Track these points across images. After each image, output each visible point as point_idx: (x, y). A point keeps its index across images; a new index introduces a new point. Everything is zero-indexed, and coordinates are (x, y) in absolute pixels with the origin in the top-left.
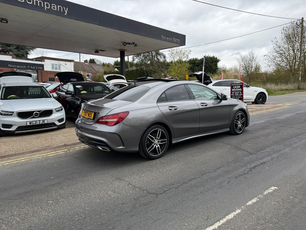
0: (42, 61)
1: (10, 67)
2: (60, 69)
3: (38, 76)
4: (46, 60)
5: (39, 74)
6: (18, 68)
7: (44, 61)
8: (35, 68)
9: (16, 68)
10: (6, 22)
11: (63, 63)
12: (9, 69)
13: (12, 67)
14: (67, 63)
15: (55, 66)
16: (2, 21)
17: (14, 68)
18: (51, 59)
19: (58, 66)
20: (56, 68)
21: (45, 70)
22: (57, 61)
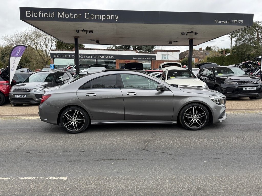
0: (155, 53)
1: (134, 59)
2: (168, 58)
3: (151, 65)
4: (158, 52)
5: (152, 63)
6: (139, 60)
7: (156, 53)
8: (150, 59)
9: (138, 59)
10: (92, 32)
11: (170, 53)
12: (134, 60)
13: (135, 59)
14: (174, 53)
15: (164, 56)
16: (90, 32)
17: (137, 59)
18: (162, 51)
19: (166, 56)
20: (165, 58)
21: (156, 60)
22: (166, 52)
